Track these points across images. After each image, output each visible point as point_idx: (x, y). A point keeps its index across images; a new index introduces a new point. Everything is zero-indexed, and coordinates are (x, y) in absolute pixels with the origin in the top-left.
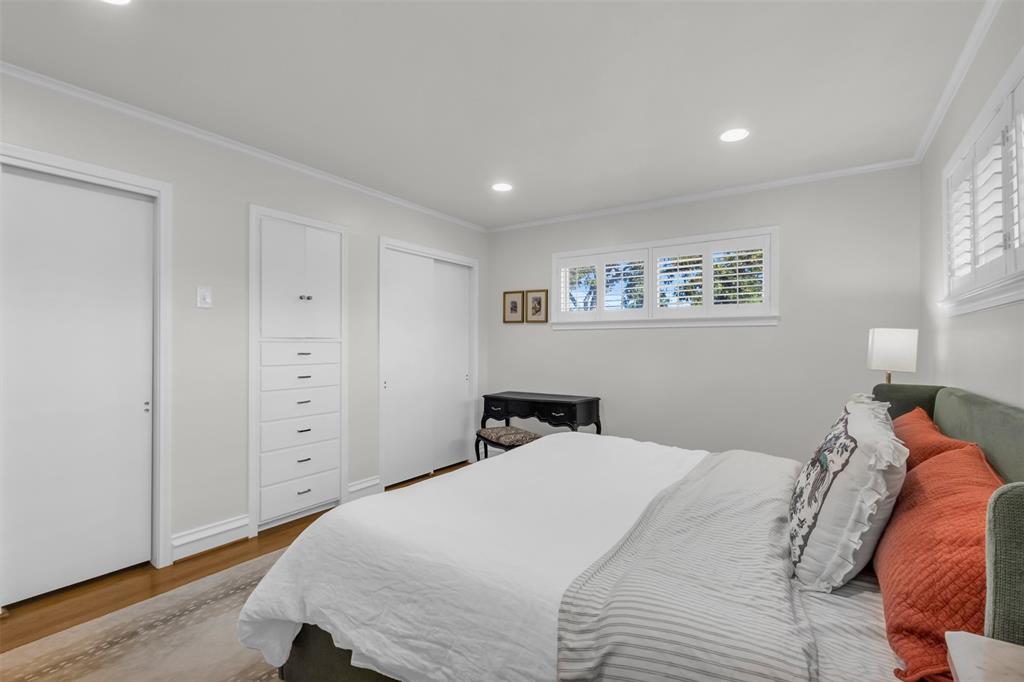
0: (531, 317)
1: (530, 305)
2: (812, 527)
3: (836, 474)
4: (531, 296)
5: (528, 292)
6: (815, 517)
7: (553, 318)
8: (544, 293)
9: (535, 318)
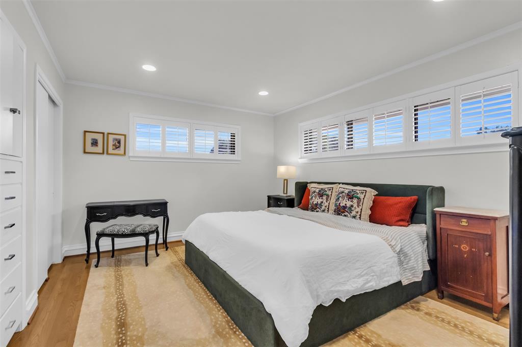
0: (111, 151)
1: (111, 143)
2: (361, 212)
3: (364, 199)
4: (111, 137)
5: (109, 134)
6: (361, 209)
7: (130, 153)
8: (123, 137)
9: (116, 152)
